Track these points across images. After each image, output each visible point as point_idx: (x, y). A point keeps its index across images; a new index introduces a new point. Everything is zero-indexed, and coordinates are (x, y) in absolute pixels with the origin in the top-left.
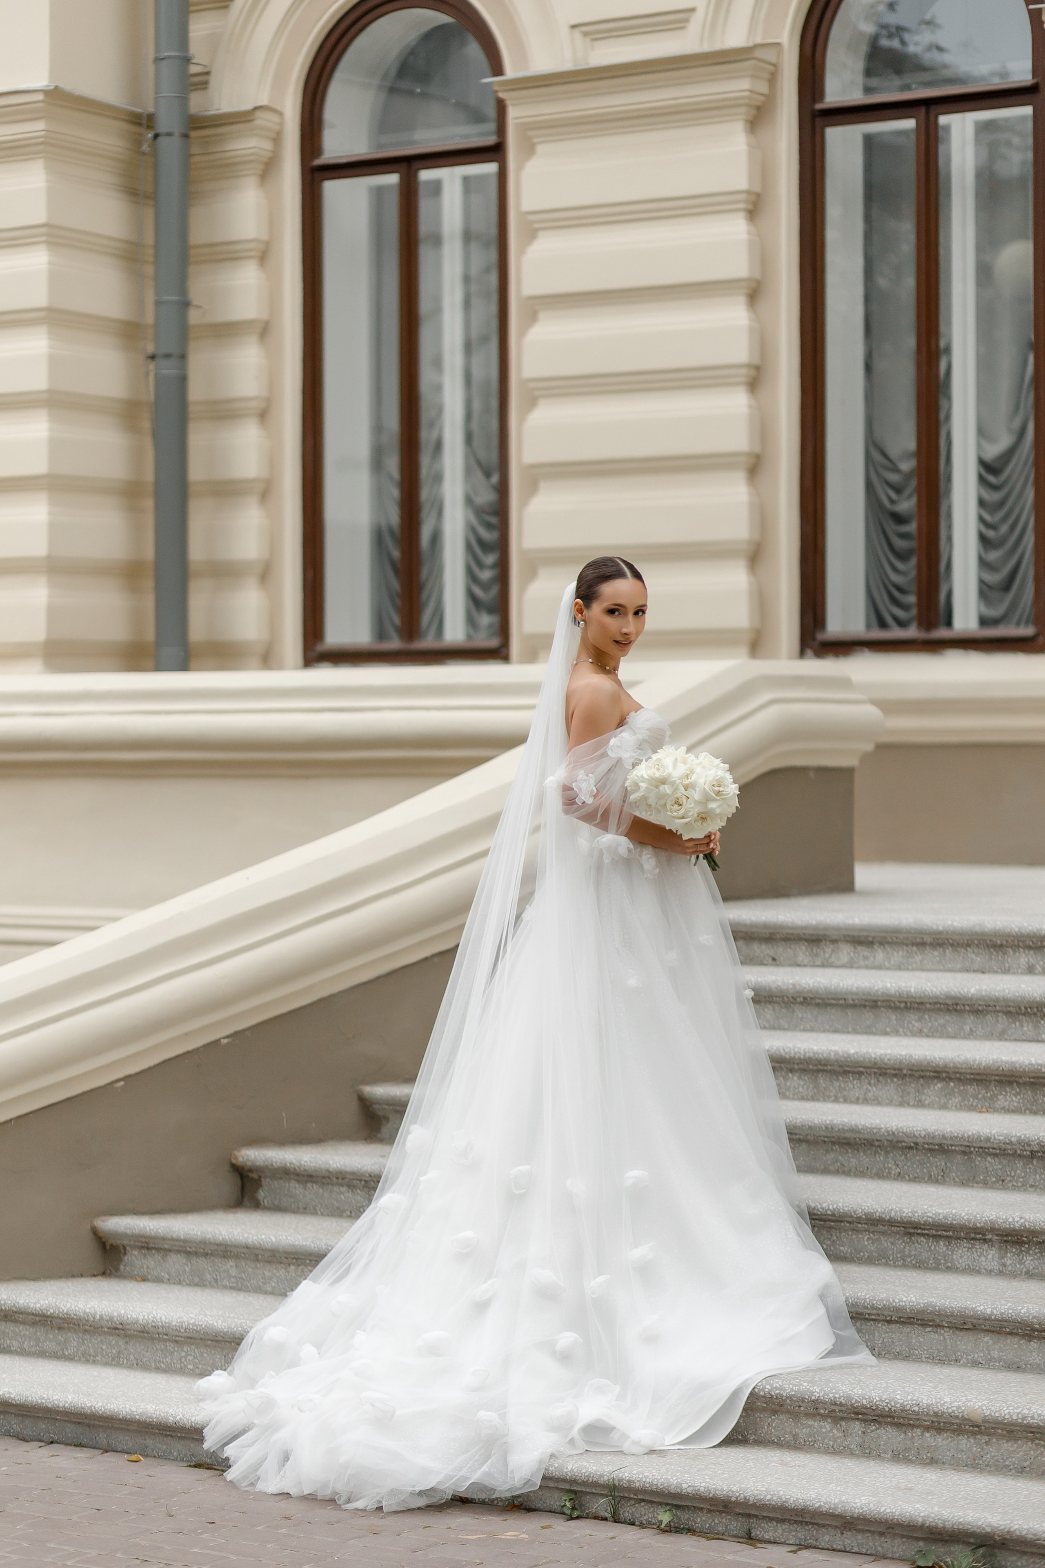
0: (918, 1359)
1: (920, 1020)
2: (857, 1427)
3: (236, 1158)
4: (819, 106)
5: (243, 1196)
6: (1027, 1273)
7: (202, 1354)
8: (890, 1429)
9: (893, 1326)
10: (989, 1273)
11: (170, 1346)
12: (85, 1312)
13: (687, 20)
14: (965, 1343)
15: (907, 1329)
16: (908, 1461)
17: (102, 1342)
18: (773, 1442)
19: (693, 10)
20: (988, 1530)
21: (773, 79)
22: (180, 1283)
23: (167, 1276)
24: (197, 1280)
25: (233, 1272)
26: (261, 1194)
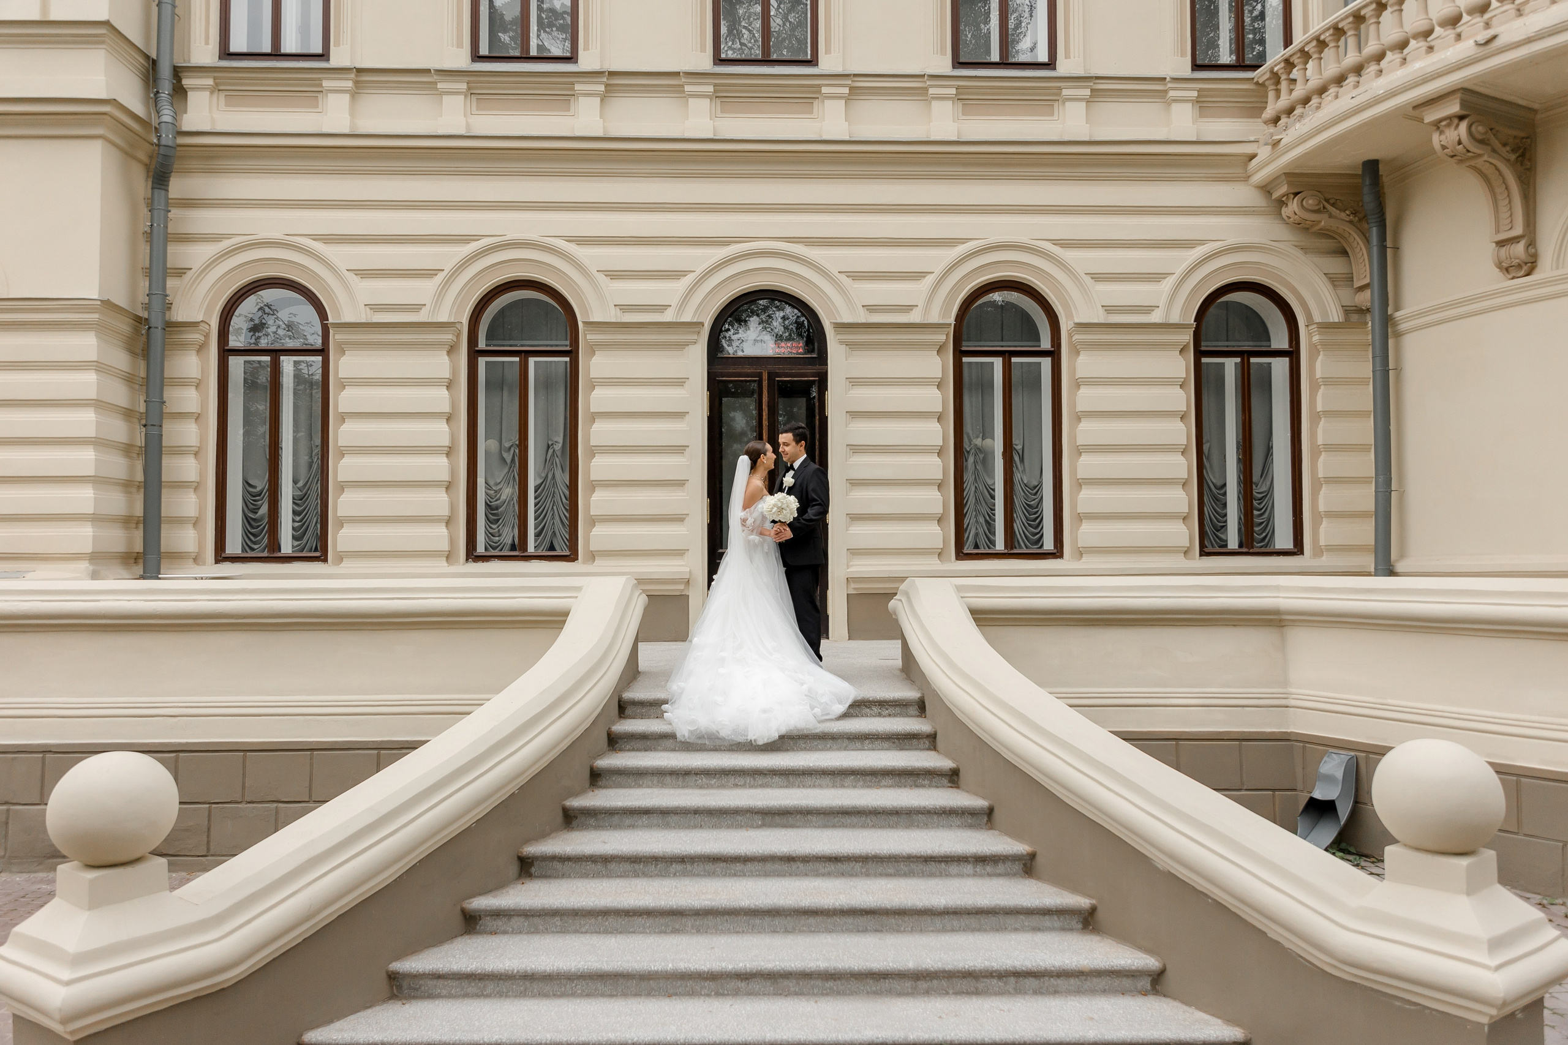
0: (985, 930)
1: (805, 743)
2: (1012, 980)
3: (522, 853)
4: (476, 349)
5: (521, 871)
6: (988, 874)
7: (587, 984)
8: (1031, 979)
9: (971, 916)
10: (968, 876)
11: (564, 982)
12: (505, 970)
13: (421, 309)
14: (1010, 920)
15: (978, 916)
16: (1041, 993)
17: (512, 984)
18: (964, 993)
19: (425, 305)
20: (1168, 1041)
21: (458, 336)
22: (521, 932)
23: (511, 929)
24: (532, 930)
25: (559, 923)
26: (533, 870)
